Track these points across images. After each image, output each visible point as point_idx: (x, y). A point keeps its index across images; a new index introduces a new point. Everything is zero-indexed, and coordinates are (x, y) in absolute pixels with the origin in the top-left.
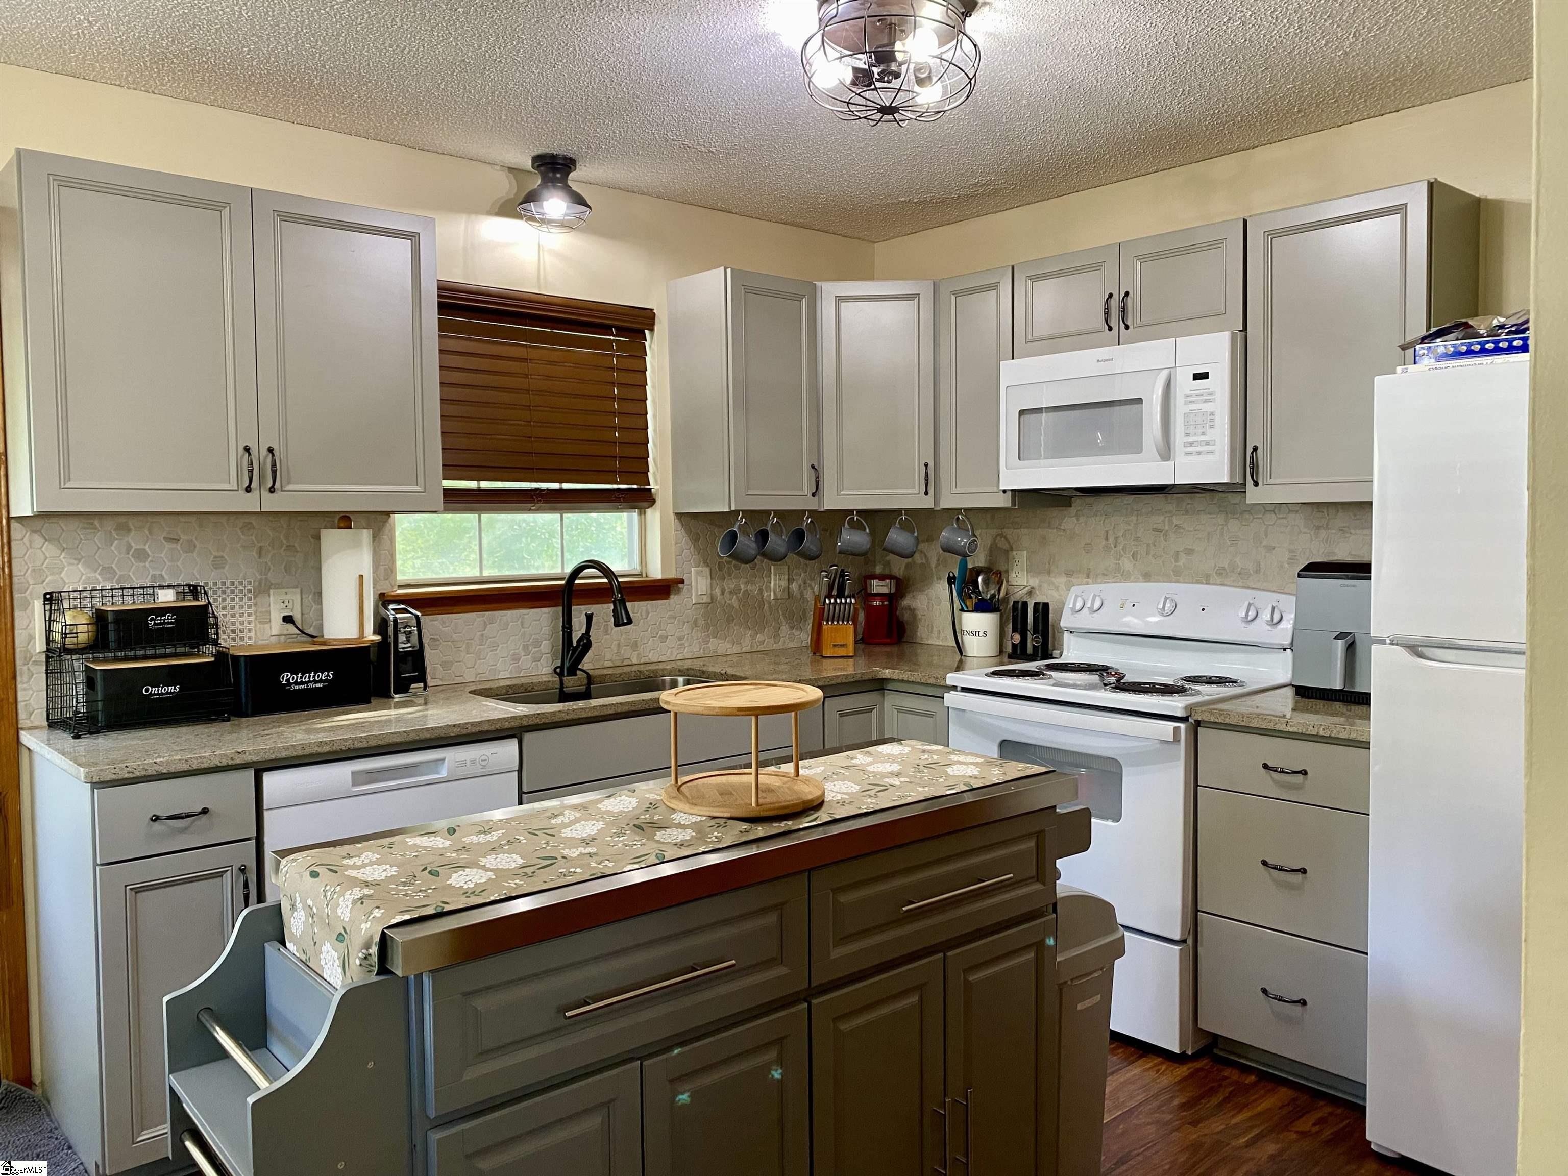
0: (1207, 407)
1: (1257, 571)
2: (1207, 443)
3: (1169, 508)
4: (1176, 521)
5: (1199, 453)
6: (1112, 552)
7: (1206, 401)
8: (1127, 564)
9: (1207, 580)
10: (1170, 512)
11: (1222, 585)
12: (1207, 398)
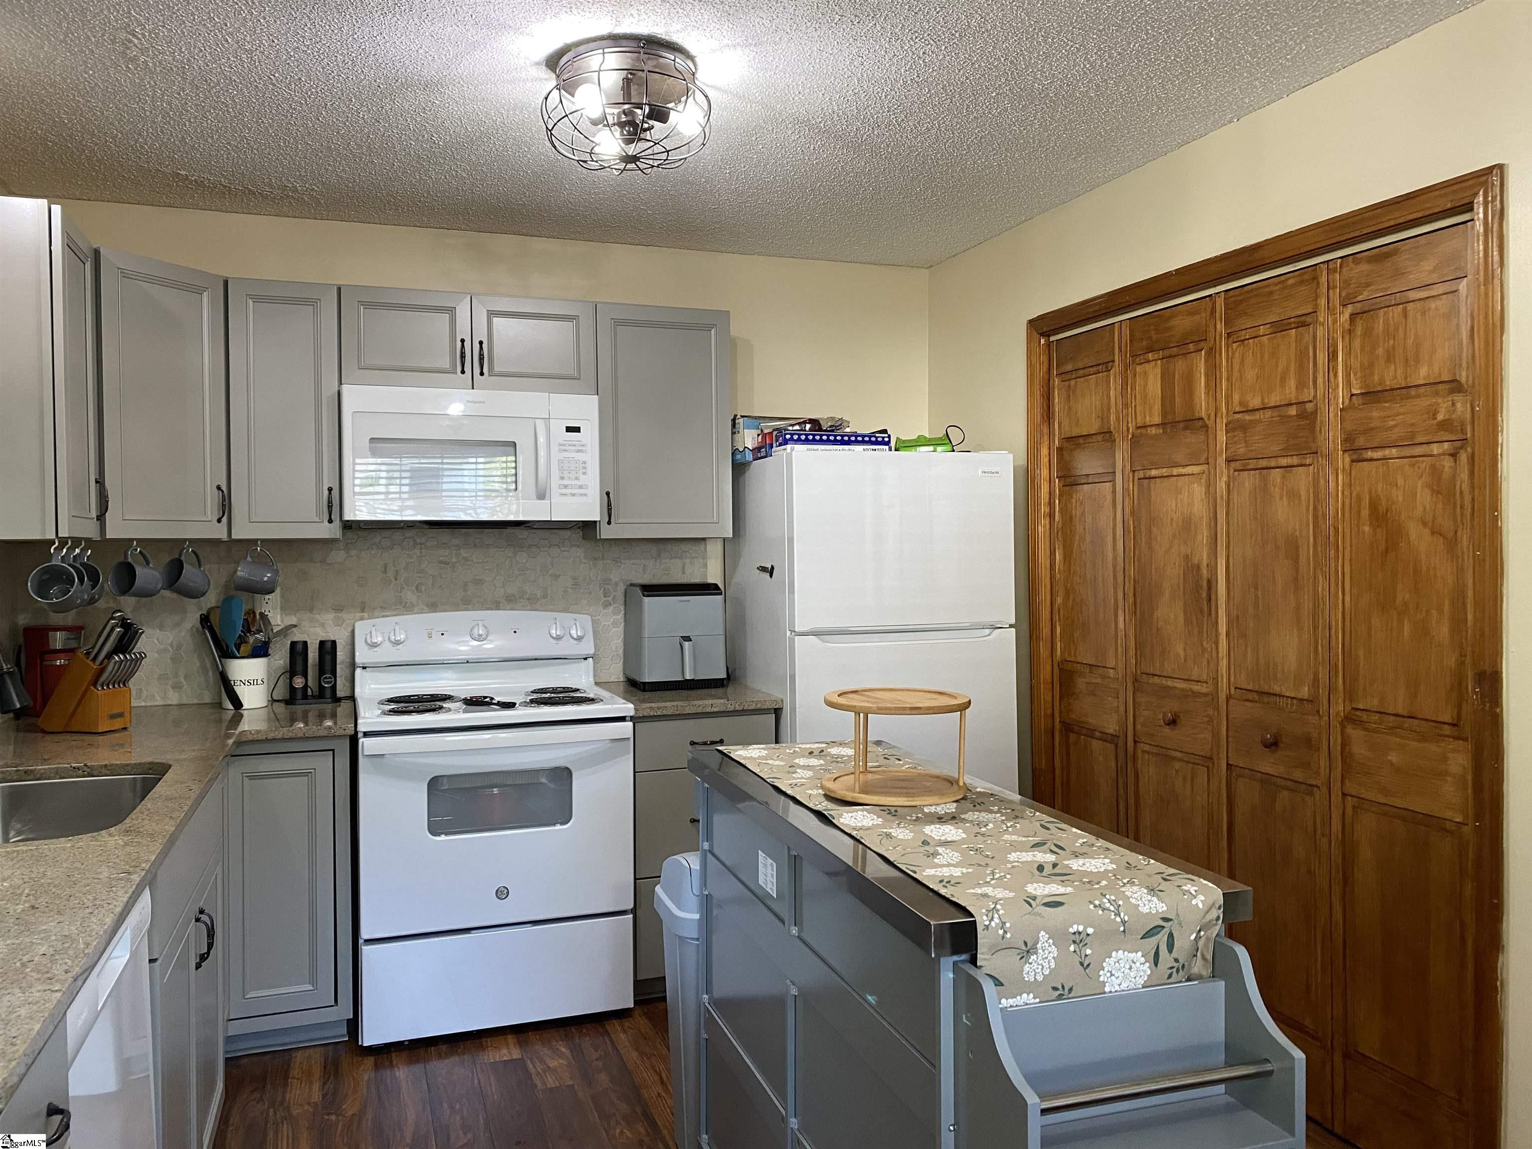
0: (580, 457)
1: (545, 597)
2: (581, 487)
3: (456, 541)
4: (464, 553)
5: (573, 495)
6: (392, 585)
7: (578, 451)
8: (410, 596)
9: (497, 606)
10: (457, 546)
11: (512, 610)
12: (580, 448)
